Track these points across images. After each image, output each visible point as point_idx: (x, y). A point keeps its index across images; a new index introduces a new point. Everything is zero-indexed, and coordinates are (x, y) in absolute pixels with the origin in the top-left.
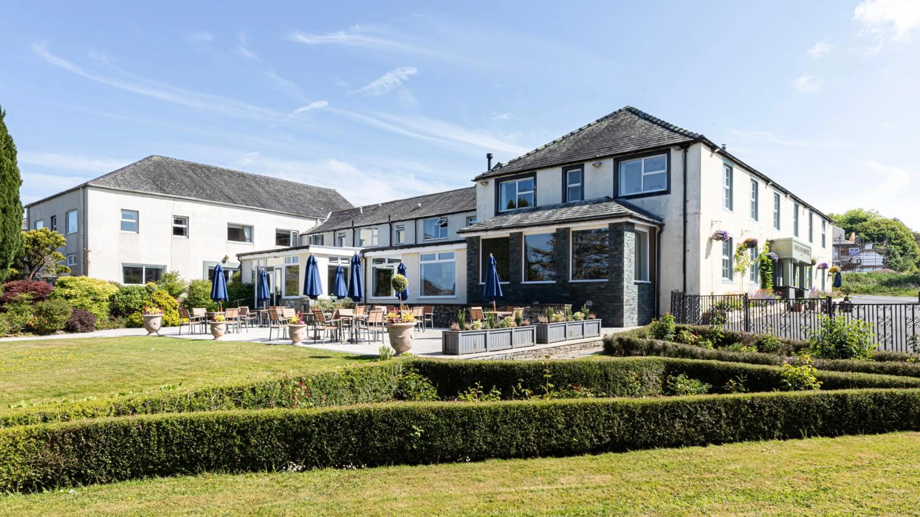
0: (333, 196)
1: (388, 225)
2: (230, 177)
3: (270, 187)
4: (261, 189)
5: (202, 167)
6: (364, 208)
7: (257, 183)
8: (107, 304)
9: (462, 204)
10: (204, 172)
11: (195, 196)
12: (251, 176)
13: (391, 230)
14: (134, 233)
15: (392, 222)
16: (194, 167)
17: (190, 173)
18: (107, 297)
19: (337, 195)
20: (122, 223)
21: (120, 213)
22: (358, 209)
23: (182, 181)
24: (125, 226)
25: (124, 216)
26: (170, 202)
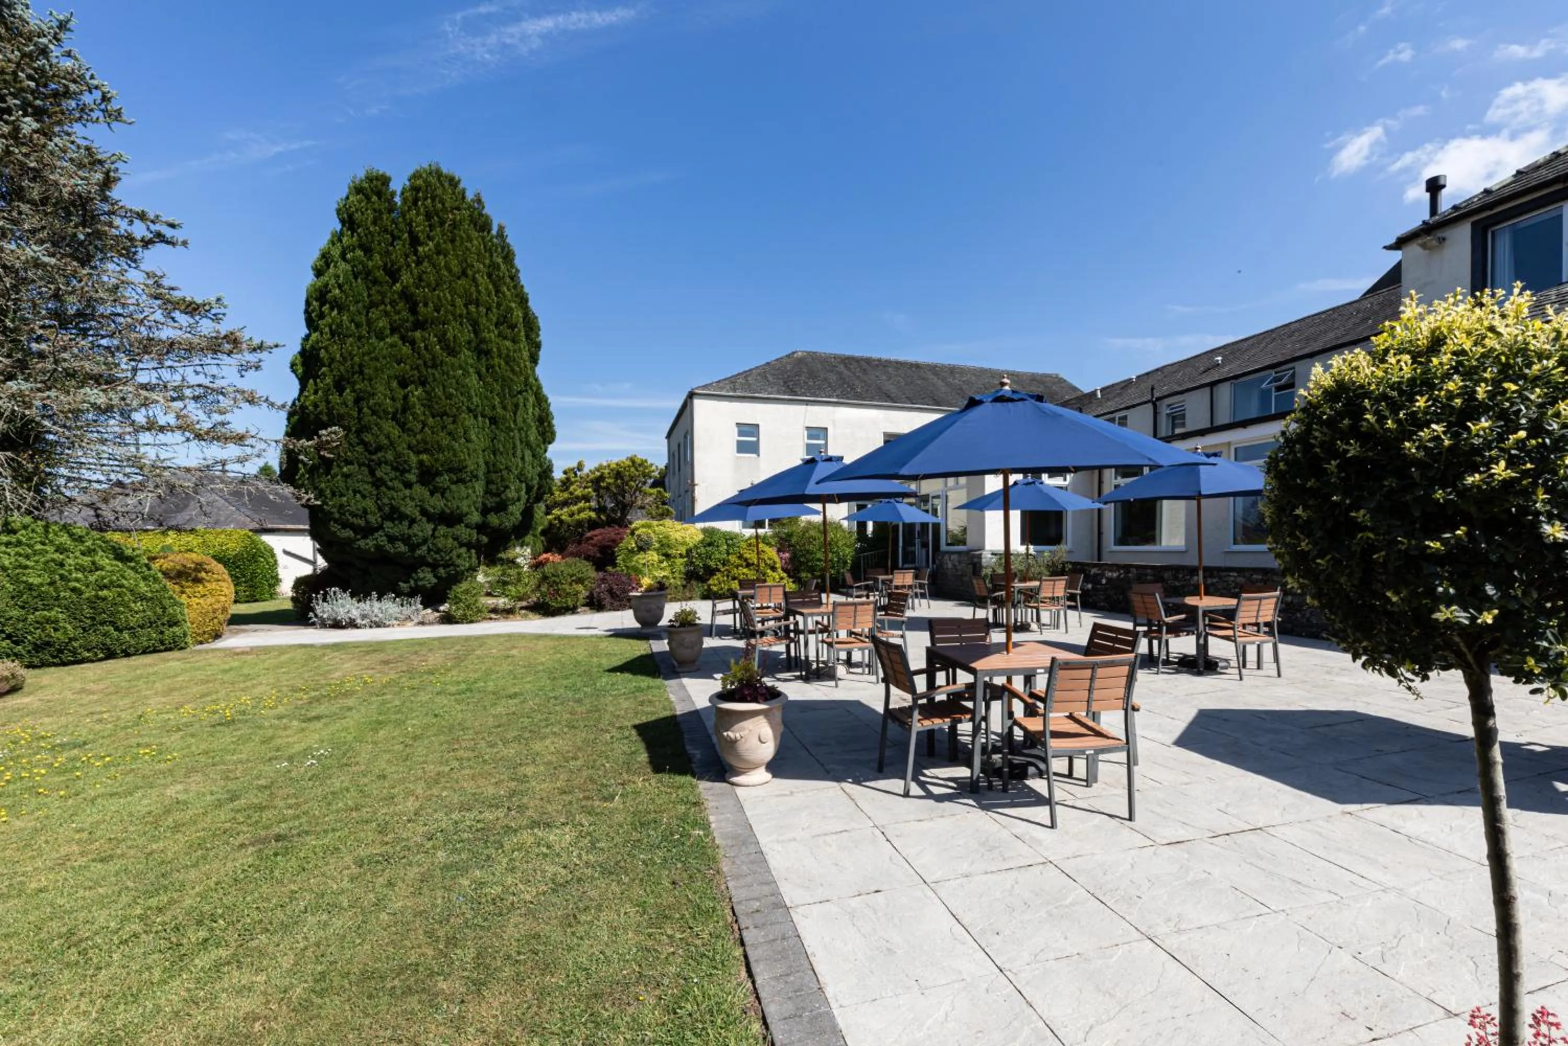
0: (1054, 383)
1: (1150, 406)
2: (897, 369)
3: (954, 379)
4: (940, 383)
5: (857, 360)
6: (1102, 390)
7: (936, 374)
8: (682, 560)
9: (1331, 335)
10: (860, 367)
11: (838, 397)
12: (928, 365)
13: (1156, 414)
14: (754, 455)
15: (1159, 399)
16: (848, 361)
17: (842, 368)
18: (683, 550)
19: (1060, 381)
20: (739, 442)
21: (736, 430)
22: (1093, 394)
23: (825, 379)
24: (743, 448)
25: (741, 434)
26: (802, 408)
